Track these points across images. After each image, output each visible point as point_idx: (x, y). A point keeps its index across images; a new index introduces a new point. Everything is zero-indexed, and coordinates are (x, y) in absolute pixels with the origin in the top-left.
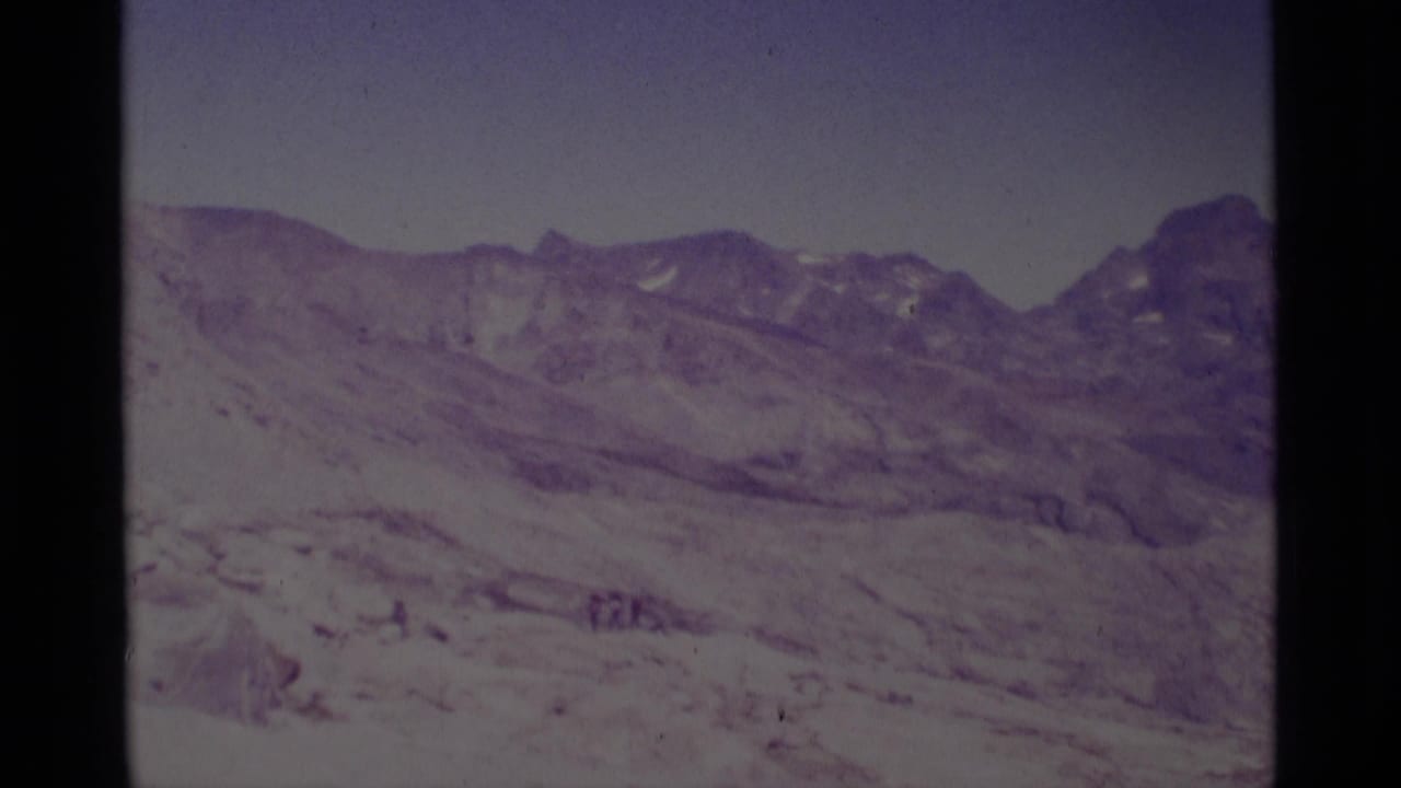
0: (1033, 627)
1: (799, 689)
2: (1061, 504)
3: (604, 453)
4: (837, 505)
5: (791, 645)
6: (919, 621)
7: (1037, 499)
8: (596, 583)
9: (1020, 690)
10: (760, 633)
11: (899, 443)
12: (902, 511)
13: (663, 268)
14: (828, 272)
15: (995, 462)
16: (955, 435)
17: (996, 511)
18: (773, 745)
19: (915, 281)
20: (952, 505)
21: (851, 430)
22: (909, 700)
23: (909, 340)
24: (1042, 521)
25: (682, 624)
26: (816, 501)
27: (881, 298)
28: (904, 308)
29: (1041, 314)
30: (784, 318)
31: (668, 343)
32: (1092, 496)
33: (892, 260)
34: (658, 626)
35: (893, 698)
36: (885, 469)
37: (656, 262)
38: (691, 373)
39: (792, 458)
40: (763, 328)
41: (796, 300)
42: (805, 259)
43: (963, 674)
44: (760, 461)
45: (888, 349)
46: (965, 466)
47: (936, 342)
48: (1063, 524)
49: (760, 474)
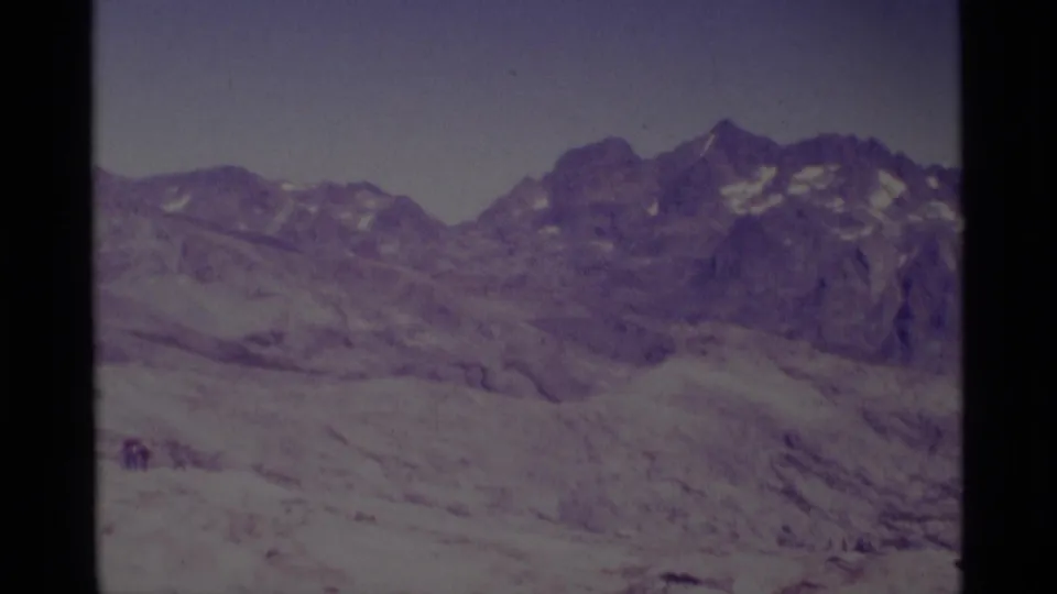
0: (464, 462)
1: (288, 511)
2: (484, 370)
3: (137, 334)
4: (314, 372)
5: (283, 479)
6: (378, 459)
7: (465, 366)
8: (131, 433)
9: (457, 511)
10: (258, 469)
11: (358, 324)
12: (362, 376)
13: (179, 195)
14: (303, 197)
15: (431, 339)
16: (402, 319)
17: (434, 376)
18: (270, 554)
19: (372, 203)
20: (403, 371)
21: (323, 316)
22: (372, 519)
23: (368, 247)
24: (470, 382)
25: (197, 463)
26: (296, 369)
27: (345, 215)
28: (364, 223)
29: (465, 228)
30: (271, 231)
31: (185, 251)
32: (509, 365)
33: (354, 188)
34: (179, 464)
35: (359, 517)
36: (348, 344)
37: (175, 190)
38: (202, 275)
39: (278, 337)
40: (257, 239)
41: (281, 218)
42: (287, 187)
43: (413, 499)
44: (255, 339)
45: (351, 255)
46: (410, 343)
47: (389, 248)
48: (486, 386)
49: (254, 349)
